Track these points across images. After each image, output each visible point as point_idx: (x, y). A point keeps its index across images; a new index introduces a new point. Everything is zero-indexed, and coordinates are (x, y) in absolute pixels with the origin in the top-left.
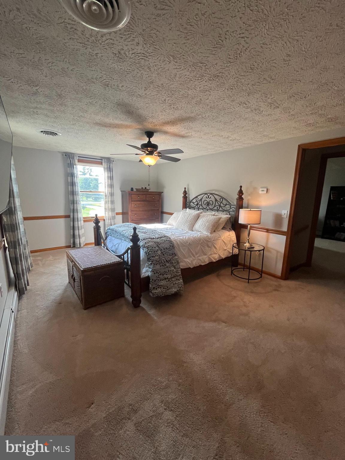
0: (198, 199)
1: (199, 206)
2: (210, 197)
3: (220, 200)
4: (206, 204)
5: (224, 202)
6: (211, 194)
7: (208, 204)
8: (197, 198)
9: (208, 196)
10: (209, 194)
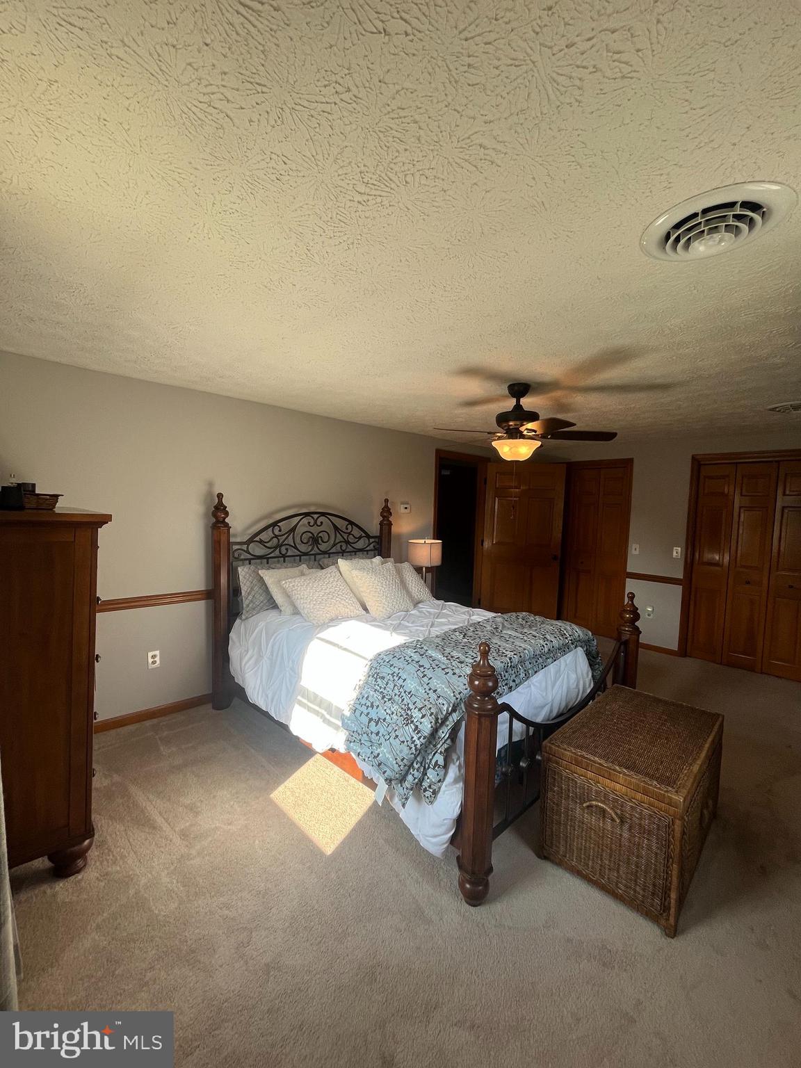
0: (280, 531)
1: (287, 549)
2: (319, 524)
3: (347, 529)
4: (310, 543)
5: (356, 532)
6: (323, 514)
7: (315, 540)
8: (277, 528)
9: (316, 522)
10: (315, 516)
